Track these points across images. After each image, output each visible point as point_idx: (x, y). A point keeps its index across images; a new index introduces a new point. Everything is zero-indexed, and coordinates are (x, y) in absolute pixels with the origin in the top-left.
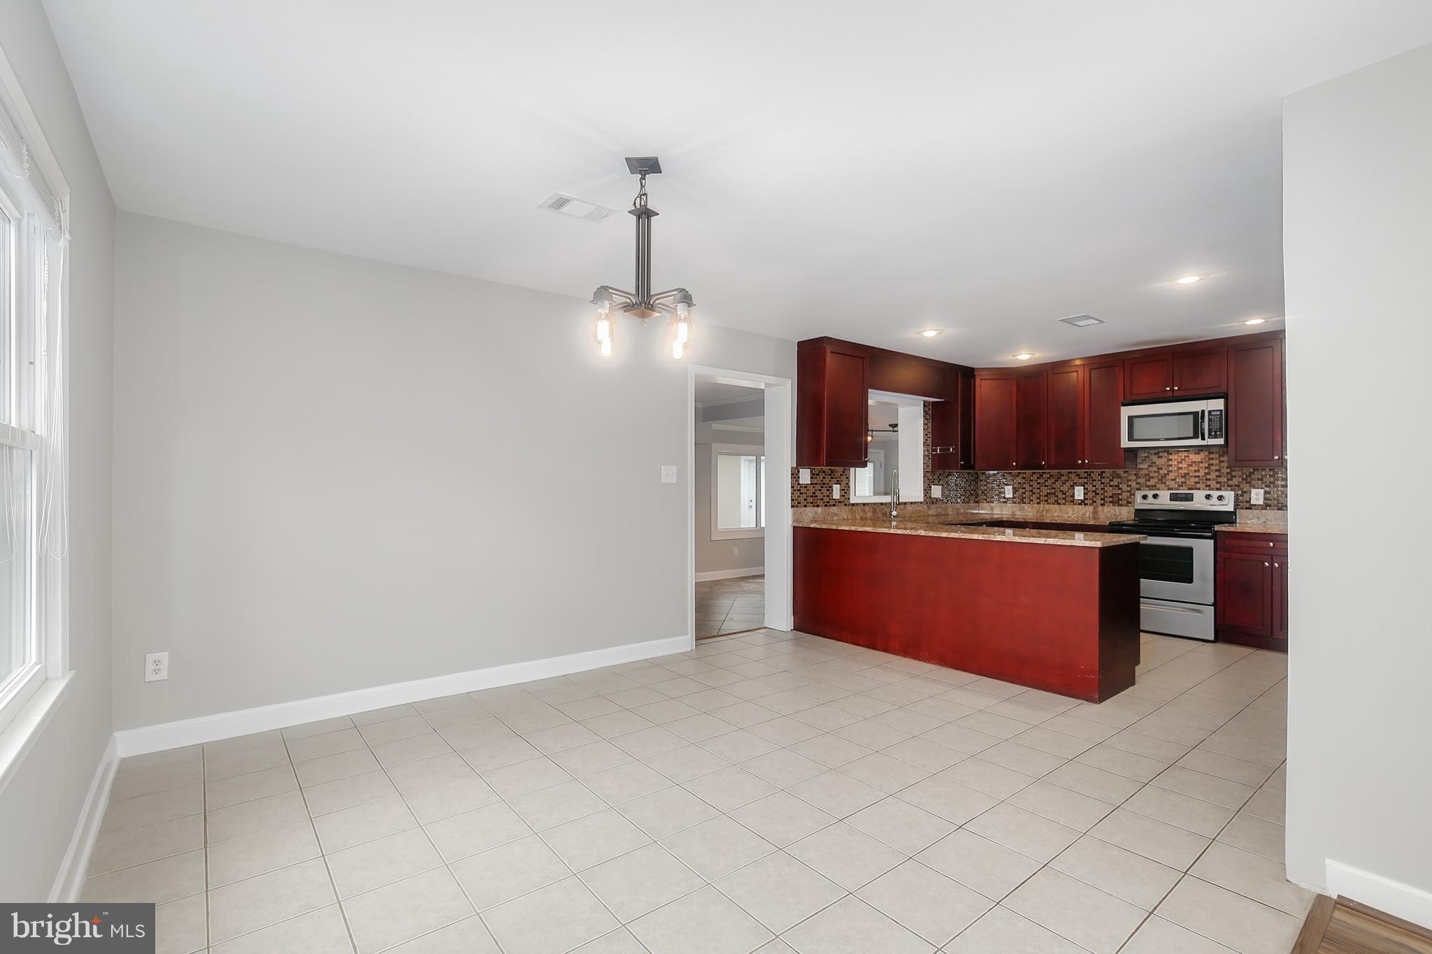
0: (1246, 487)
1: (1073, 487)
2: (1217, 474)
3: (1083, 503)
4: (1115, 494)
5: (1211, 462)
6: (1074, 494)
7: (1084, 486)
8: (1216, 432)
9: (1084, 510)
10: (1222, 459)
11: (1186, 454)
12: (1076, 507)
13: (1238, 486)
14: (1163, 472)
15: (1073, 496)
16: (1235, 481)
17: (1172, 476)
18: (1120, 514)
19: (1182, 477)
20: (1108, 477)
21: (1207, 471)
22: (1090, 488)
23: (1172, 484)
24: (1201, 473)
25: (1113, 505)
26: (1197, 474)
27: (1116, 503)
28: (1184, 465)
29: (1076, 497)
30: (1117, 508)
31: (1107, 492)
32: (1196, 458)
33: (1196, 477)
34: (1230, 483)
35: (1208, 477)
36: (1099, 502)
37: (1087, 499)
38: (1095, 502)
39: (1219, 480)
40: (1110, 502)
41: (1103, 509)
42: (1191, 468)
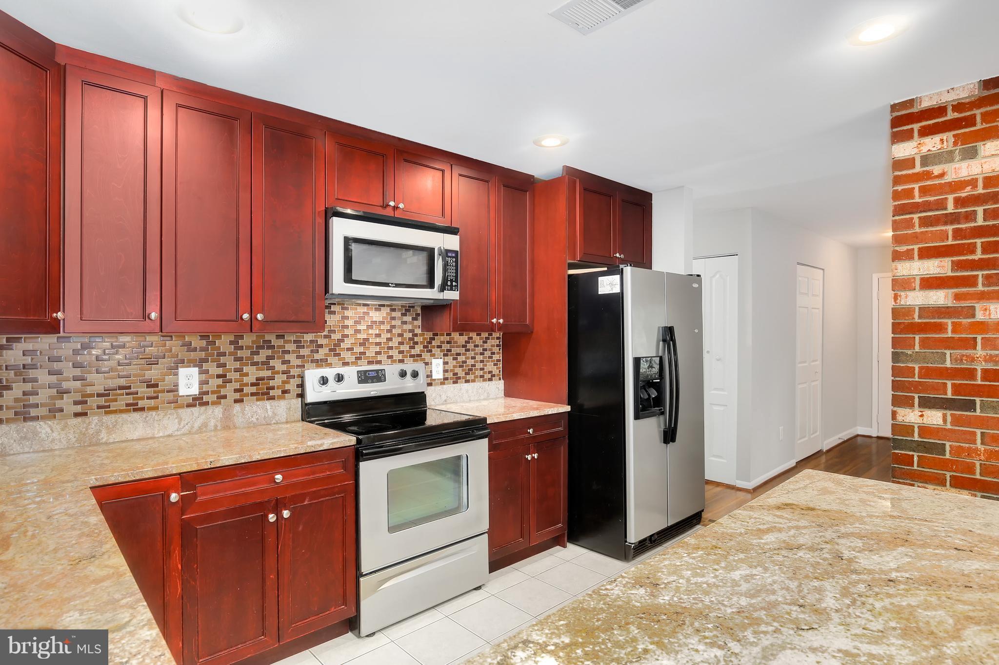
0: (426, 356)
1: (173, 369)
2: (400, 339)
3: (198, 401)
4: (262, 379)
5: (394, 323)
6: (177, 385)
7: (200, 367)
8: (452, 281)
9: (203, 417)
10: (405, 319)
11: (365, 309)
12: (186, 413)
13: (420, 356)
14: (336, 336)
15: (174, 390)
16: (418, 349)
17: (347, 343)
18: (275, 414)
19: (361, 344)
20: (248, 348)
21: (389, 336)
22: (214, 370)
23: (348, 356)
24: (383, 339)
25: (257, 400)
26: (378, 340)
27: (263, 394)
28: (362, 327)
29: (183, 391)
30: (268, 404)
31: (247, 375)
32: (376, 316)
33: (378, 344)
34: (413, 352)
35: (390, 344)
36: (232, 396)
37: (207, 393)
38: (225, 397)
39: (402, 348)
40: (253, 394)
41: (243, 410)
42: (371, 331)
